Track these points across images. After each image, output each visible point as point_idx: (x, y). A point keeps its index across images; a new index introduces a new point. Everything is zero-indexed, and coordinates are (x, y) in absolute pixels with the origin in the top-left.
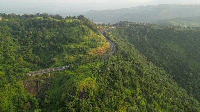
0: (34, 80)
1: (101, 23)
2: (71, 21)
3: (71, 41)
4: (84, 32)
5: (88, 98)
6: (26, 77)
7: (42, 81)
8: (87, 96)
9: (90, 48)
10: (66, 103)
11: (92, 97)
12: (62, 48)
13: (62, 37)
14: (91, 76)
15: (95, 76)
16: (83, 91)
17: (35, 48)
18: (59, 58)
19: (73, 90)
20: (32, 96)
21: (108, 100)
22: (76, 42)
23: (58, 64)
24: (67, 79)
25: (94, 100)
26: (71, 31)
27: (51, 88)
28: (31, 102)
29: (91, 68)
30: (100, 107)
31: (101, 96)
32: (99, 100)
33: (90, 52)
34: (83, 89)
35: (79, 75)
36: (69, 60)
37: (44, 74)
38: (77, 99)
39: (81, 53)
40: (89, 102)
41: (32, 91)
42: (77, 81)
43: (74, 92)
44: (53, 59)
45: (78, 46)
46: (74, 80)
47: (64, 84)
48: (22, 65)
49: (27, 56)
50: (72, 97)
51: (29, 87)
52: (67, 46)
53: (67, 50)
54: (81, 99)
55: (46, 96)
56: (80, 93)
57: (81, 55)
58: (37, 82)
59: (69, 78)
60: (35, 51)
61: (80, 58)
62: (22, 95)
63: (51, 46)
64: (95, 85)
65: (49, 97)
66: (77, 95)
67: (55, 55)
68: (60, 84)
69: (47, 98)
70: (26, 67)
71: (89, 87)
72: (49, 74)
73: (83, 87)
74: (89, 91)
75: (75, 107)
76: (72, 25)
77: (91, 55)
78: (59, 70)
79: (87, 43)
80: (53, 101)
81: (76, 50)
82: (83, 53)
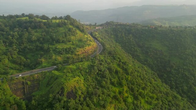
0: (20, 82)
1: (88, 23)
2: (57, 21)
3: (58, 42)
4: (71, 32)
5: (77, 98)
6: (12, 79)
7: (29, 83)
8: (75, 96)
9: (77, 48)
10: (54, 104)
11: (80, 97)
12: (49, 48)
13: (49, 37)
14: (79, 76)
15: (83, 76)
16: (71, 91)
17: (21, 49)
18: (46, 59)
19: (61, 90)
20: (19, 98)
21: (96, 99)
22: (63, 42)
23: (45, 64)
24: (55, 80)
25: (82, 99)
26: (58, 31)
27: (38, 89)
28: (18, 105)
29: (78, 68)
30: (88, 106)
31: (89, 95)
32: (88, 99)
33: (78, 52)
34: (72, 89)
35: (67, 76)
36: (56, 61)
37: (31, 75)
38: (65, 99)
40: (77, 101)
41: (19, 93)
42: (65, 81)
43: (62, 92)
44: (41, 60)
45: (65, 46)
46: (62, 80)
47: (52, 85)
48: (7, 67)
49: (12, 57)
50: (60, 97)
51: (15, 89)
52: (54, 46)
53: (54, 51)
54: (70, 99)
55: (33, 98)
56: (68, 93)
57: (69, 55)
58: (23, 83)
59: (57, 79)
60: (21, 52)
61: (68, 58)
62: (8, 97)
63: (37, 46)
64: (83, 85)
65: (37, 99)
66: (65, 95)
67: (42, 56)
68: (48, 85)
69: (35, 100)
70: (12, 68)
71: (77, 87)
72: (36, 75)
73: (71, 87)
74: (78, 91)
75: (64, 108)
76: (59, 25)
77: (79, 55)
78: (46, 70)
79: (74, 43)
80: (40, 103)
81: (63, 51)
82: (70, 53)
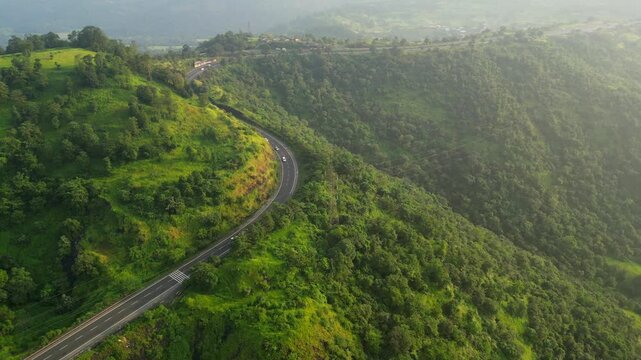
4: (158, 105)
12: (93, 196)
14: (310, 294)
18: (104, 246)
22: (145, 154)
24: (224, 338)
26: (91, 109)
33: (231, 188)
34: (317, 357)
35: (266, 307)
39: (201, 202)
42: (280, 334)
52: (108, 180)
53: (127, 203)
57: (207, 212)
59: (228, 330)
61: (208, 223)
71: (330, 342)
72: (123, 340)
73: (313, 353)
77: (240, 201)
81: (175, 196)
82: (209, 200)
